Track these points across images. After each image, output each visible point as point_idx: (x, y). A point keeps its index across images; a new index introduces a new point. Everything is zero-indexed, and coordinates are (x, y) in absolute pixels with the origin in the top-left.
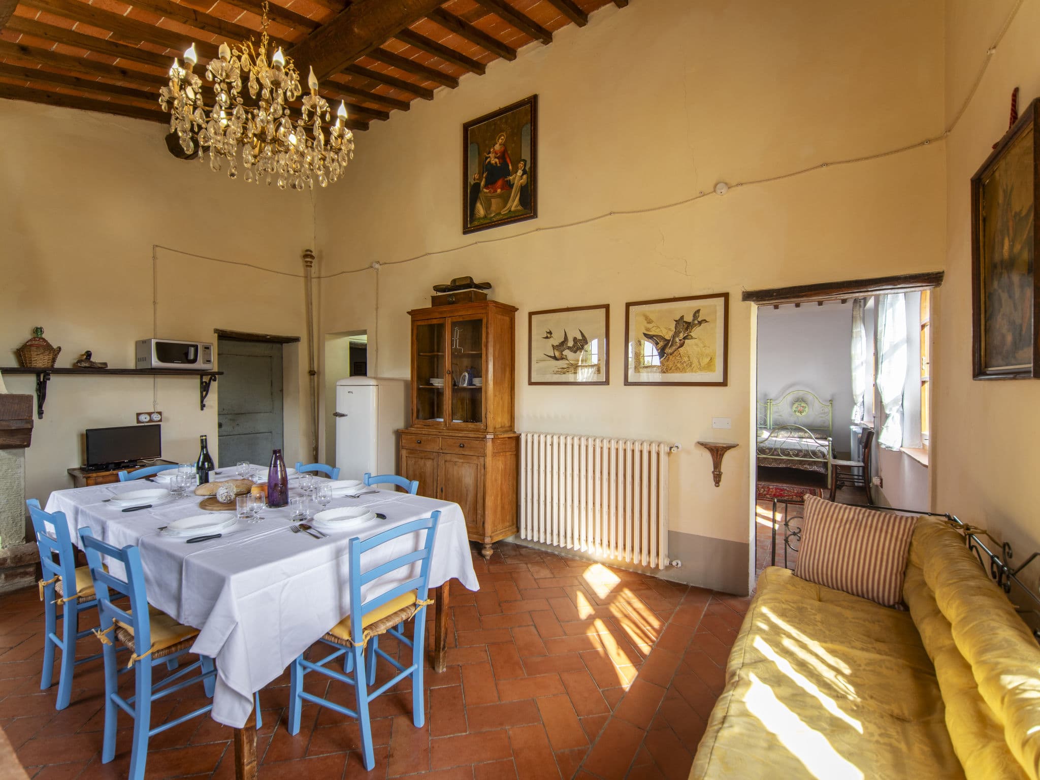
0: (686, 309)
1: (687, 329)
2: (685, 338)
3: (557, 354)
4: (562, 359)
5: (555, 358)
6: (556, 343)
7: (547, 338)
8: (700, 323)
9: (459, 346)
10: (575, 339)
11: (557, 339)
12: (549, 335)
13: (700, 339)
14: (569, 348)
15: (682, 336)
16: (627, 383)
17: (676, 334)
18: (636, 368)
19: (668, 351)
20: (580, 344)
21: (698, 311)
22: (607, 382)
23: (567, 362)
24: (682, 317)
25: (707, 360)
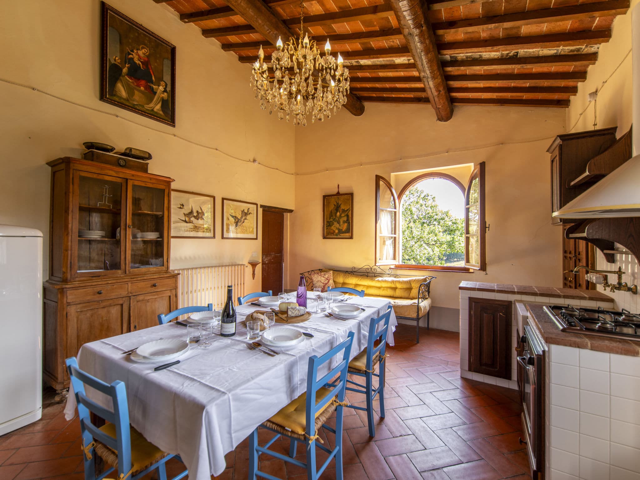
0: (245, 206)
1: (245, 215)
2: (245, 219)
3: (187, 219)
4: (190, 222)
5: (185, 221)
6: (186, 212)
7: (180, 208)
8: (250, 214)
9: (108, 203)
10: (197, 212)
11: (186, 210)
12: (182, 207)
13: (249, 220)
14: (194, 217)
15: (244, 218)
16: (223, 237)
17: (242, 217)
18: (227, 230)
19: (239, 224)
20: (199, 215)
21: (249, 209)
22: (214, 237)
23: (193, 225)
24: (244, 210)
25: (251, 229)
